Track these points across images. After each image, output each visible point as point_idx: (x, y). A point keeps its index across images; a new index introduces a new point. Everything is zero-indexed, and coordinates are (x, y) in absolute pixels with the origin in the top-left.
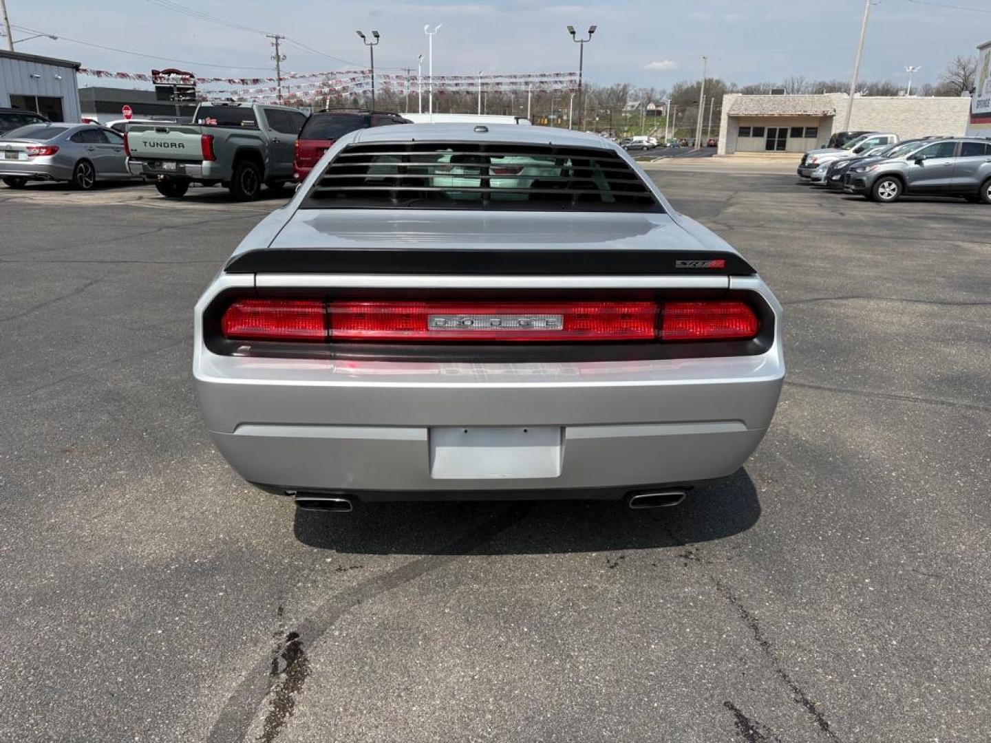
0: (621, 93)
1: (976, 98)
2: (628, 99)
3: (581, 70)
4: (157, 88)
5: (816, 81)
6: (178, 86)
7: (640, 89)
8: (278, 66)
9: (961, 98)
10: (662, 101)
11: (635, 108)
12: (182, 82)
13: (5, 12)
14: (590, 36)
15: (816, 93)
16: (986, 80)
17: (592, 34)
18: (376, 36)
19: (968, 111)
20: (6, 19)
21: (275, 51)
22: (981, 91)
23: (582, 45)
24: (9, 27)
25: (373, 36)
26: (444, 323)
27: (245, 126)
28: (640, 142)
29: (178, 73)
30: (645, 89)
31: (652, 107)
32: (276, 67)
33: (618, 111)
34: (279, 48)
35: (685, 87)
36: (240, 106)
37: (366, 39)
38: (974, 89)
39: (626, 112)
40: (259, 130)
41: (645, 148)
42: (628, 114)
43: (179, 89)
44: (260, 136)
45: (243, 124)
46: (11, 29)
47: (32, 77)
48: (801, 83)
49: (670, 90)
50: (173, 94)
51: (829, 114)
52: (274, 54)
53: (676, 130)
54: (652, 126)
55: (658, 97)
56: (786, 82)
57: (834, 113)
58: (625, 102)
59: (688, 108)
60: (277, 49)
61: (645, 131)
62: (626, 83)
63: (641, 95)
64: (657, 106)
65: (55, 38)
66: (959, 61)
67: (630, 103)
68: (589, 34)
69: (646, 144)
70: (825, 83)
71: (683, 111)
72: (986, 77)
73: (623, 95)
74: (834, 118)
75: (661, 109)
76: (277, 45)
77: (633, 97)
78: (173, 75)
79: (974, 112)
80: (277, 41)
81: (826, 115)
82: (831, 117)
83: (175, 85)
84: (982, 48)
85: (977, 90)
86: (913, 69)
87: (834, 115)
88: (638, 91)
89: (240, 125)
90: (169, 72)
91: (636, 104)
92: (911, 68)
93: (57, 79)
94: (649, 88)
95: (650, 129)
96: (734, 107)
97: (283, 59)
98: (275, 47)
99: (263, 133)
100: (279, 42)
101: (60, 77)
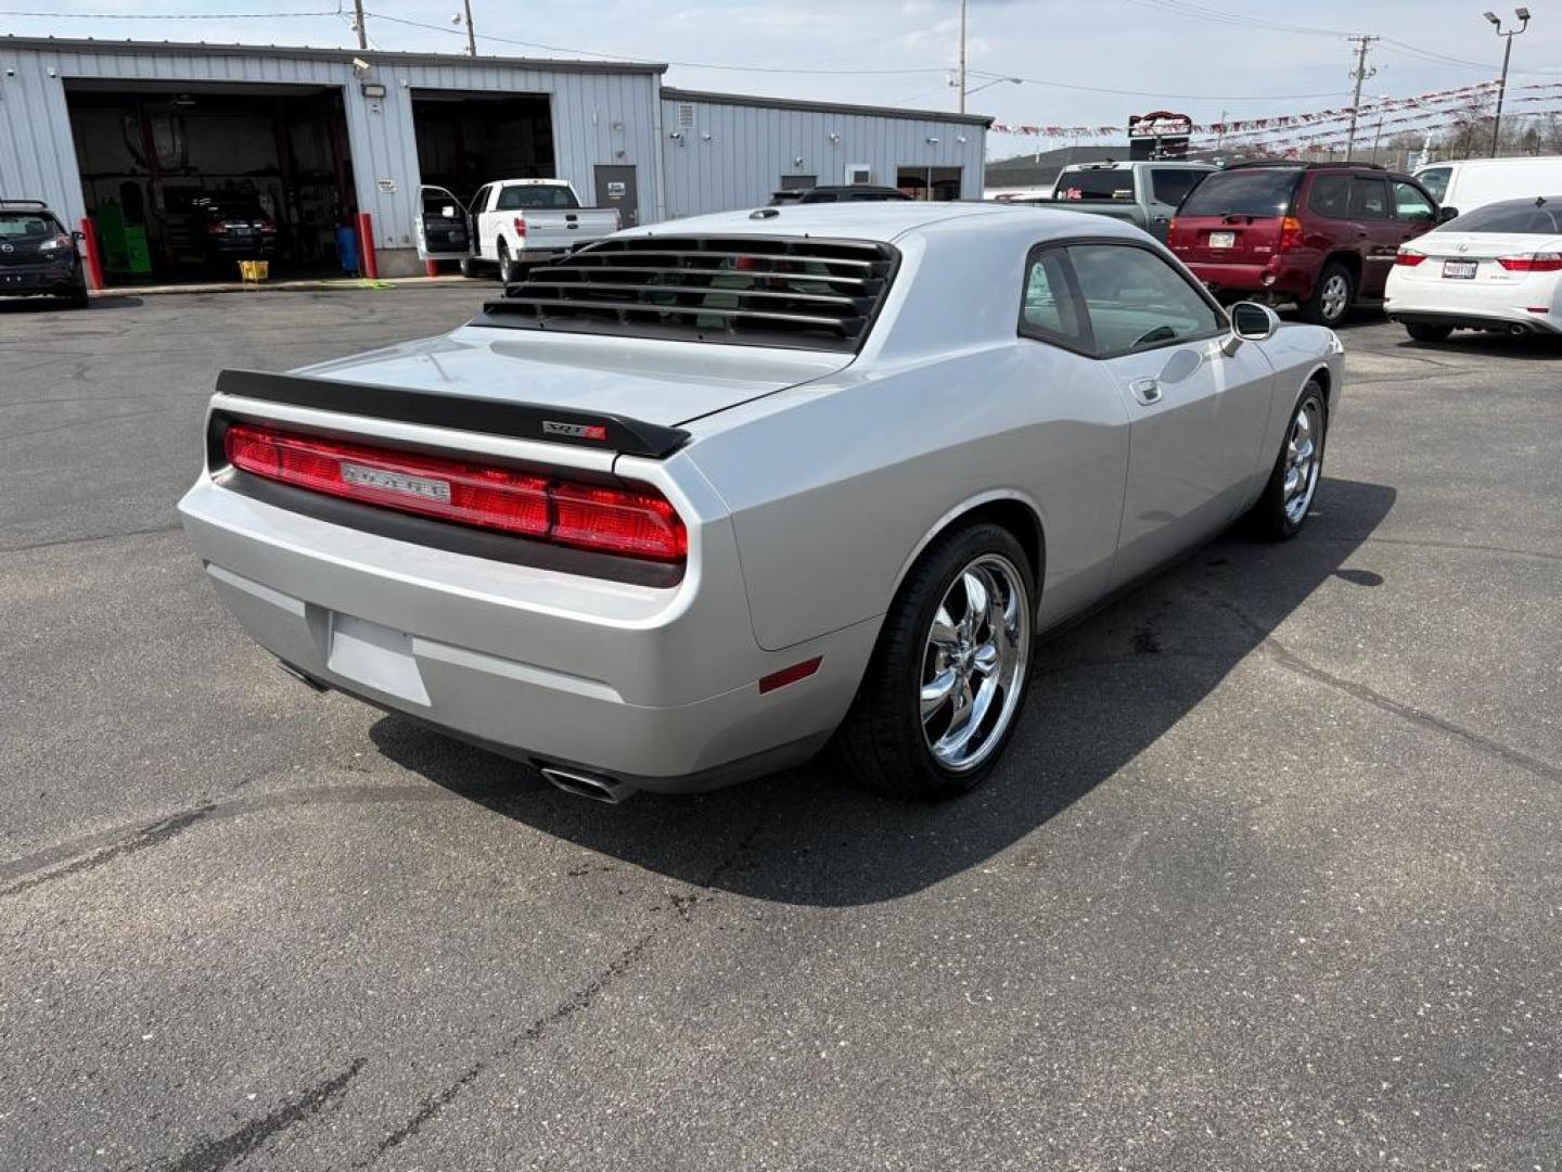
4: (1133, 142)
6: (1164, 137)
8: (1358, 87)
12: (1173, 131)
13: (963, 53)
18: (1521, 18)
20: (963, 62)
21: (1358, 61)
24: (963, 73)
25: (1516, 17)
27: (1117, 198)
29: (1167, 116)
32: (1354, 88)
34: (1366, 57)
36: (1117, 168)
37: (1501, 26)
40: (1135, 203)
43: (1165, 142)
44: (1131, 213)
45: (1114, 196)
46: (966, 77)
47: (928, 141)
50: (1154, 150)
52: (1355, 69)
60: (1362, 59)
65: (1017, 81)
76: (1364, 52)
78: (1159, 121)
80: (1364, 46)
83: (1159, 136)
89: (1111, 197)
90: (1153, 117)
93: (960, 142)
97: (1370, 74)
98: (1359, 55)
99: (1141, 209)
100: (1368, 47)
101: (963, 140)
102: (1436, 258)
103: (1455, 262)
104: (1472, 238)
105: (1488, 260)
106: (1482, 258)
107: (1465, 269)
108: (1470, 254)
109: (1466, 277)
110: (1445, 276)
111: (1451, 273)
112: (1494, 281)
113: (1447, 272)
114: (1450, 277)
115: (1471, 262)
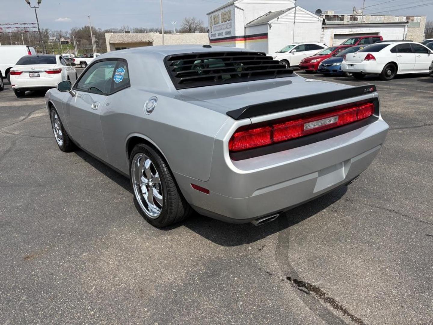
0: (45, 33)
1: (210, 33)
2: (50, 36)
3: (38, 22)
5: (134, 28)
7: (55, 31)
9: (195, 34)
10: (67, 37)
11: (54, 41)
14: (39, 5)
15: (135, 33)
16: (213, 27)
17: (40, 4)
19: (208, 39)
22: (211, 31)
23: (35, 9)
26: (311, 125)
28: (66, 56)
30: (57, 31)
31: (63, 39)
33: (46, 42)
35: (77, 30)
38: (209, 30)
39: (50, 42)
41: (70, 59)
42: (52, 44)
48: (128, 28)
49: (70, 32)
51: (151, 41)
53: (78, 50)
54: (66, 49)
55: (64, 35)
56: (122, 28)
57: (153, 41)
58: (48, 38)
59: (81, 40)
61: (63, 51)
62: (47, 28)
63: (56, 34)
64: (65, 39)
66: (186, 20)
67: (51, 38)
68: (38, 4)
69: (70, 57)
70: (137, 28)
71: (79, 41)
72: (213, 25)
73: (46, 34)
74: (153, 43)
75: (68, 40)
77: (52, 35)
79: (211, 38)
81: (149, 41)
82: (152, 42)
84: (208, 14)
85: (210, 30)
86: (174, 22)
87: (153, 42)
88: (54, 32)
91: (55, 38)
92: (173, 22)
94: (59, 31)
95: (65, 50)
96: (111, 39)
102: (26, 72)
103: (32, 73)
104: (34, 66)
105: (41, 72)
106: (40, 71)
107: (36, 75)
108: (36, 70)
109: (37, 77)
110: (30, 77)
111: (32, 76)
112: (45, 77)
113: (30, 76)
114: (32, 77)
115: (38, 72)
